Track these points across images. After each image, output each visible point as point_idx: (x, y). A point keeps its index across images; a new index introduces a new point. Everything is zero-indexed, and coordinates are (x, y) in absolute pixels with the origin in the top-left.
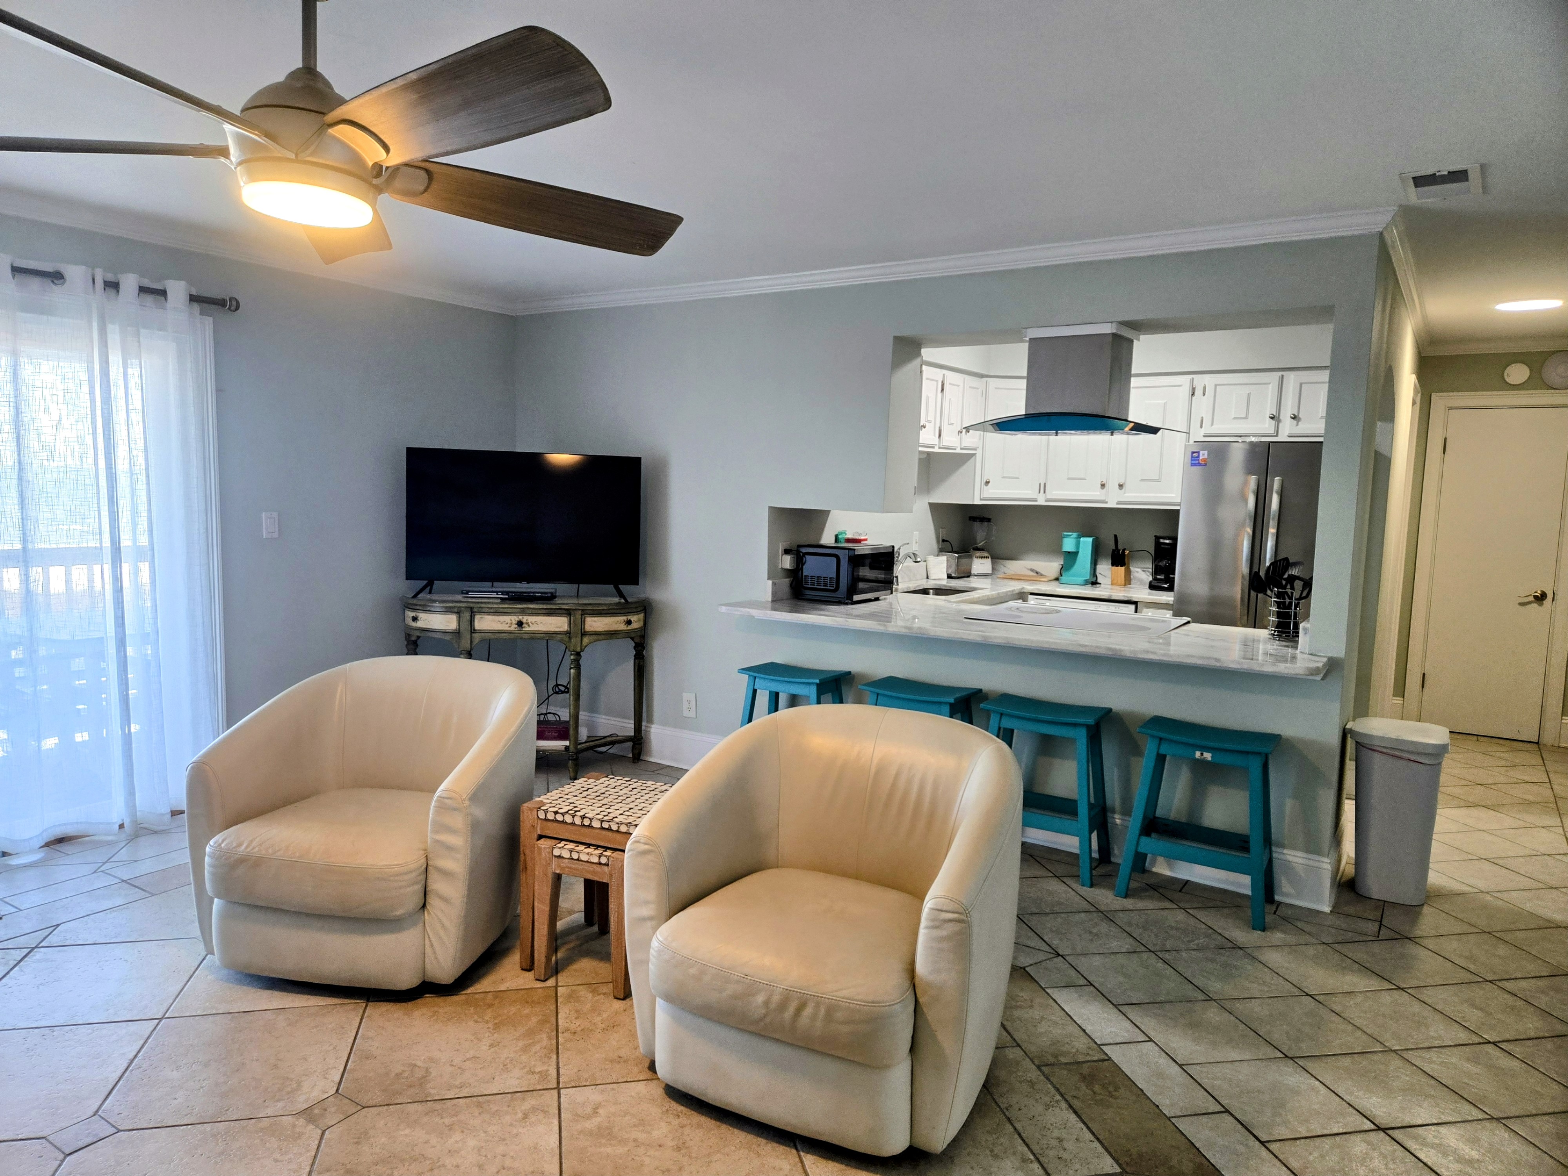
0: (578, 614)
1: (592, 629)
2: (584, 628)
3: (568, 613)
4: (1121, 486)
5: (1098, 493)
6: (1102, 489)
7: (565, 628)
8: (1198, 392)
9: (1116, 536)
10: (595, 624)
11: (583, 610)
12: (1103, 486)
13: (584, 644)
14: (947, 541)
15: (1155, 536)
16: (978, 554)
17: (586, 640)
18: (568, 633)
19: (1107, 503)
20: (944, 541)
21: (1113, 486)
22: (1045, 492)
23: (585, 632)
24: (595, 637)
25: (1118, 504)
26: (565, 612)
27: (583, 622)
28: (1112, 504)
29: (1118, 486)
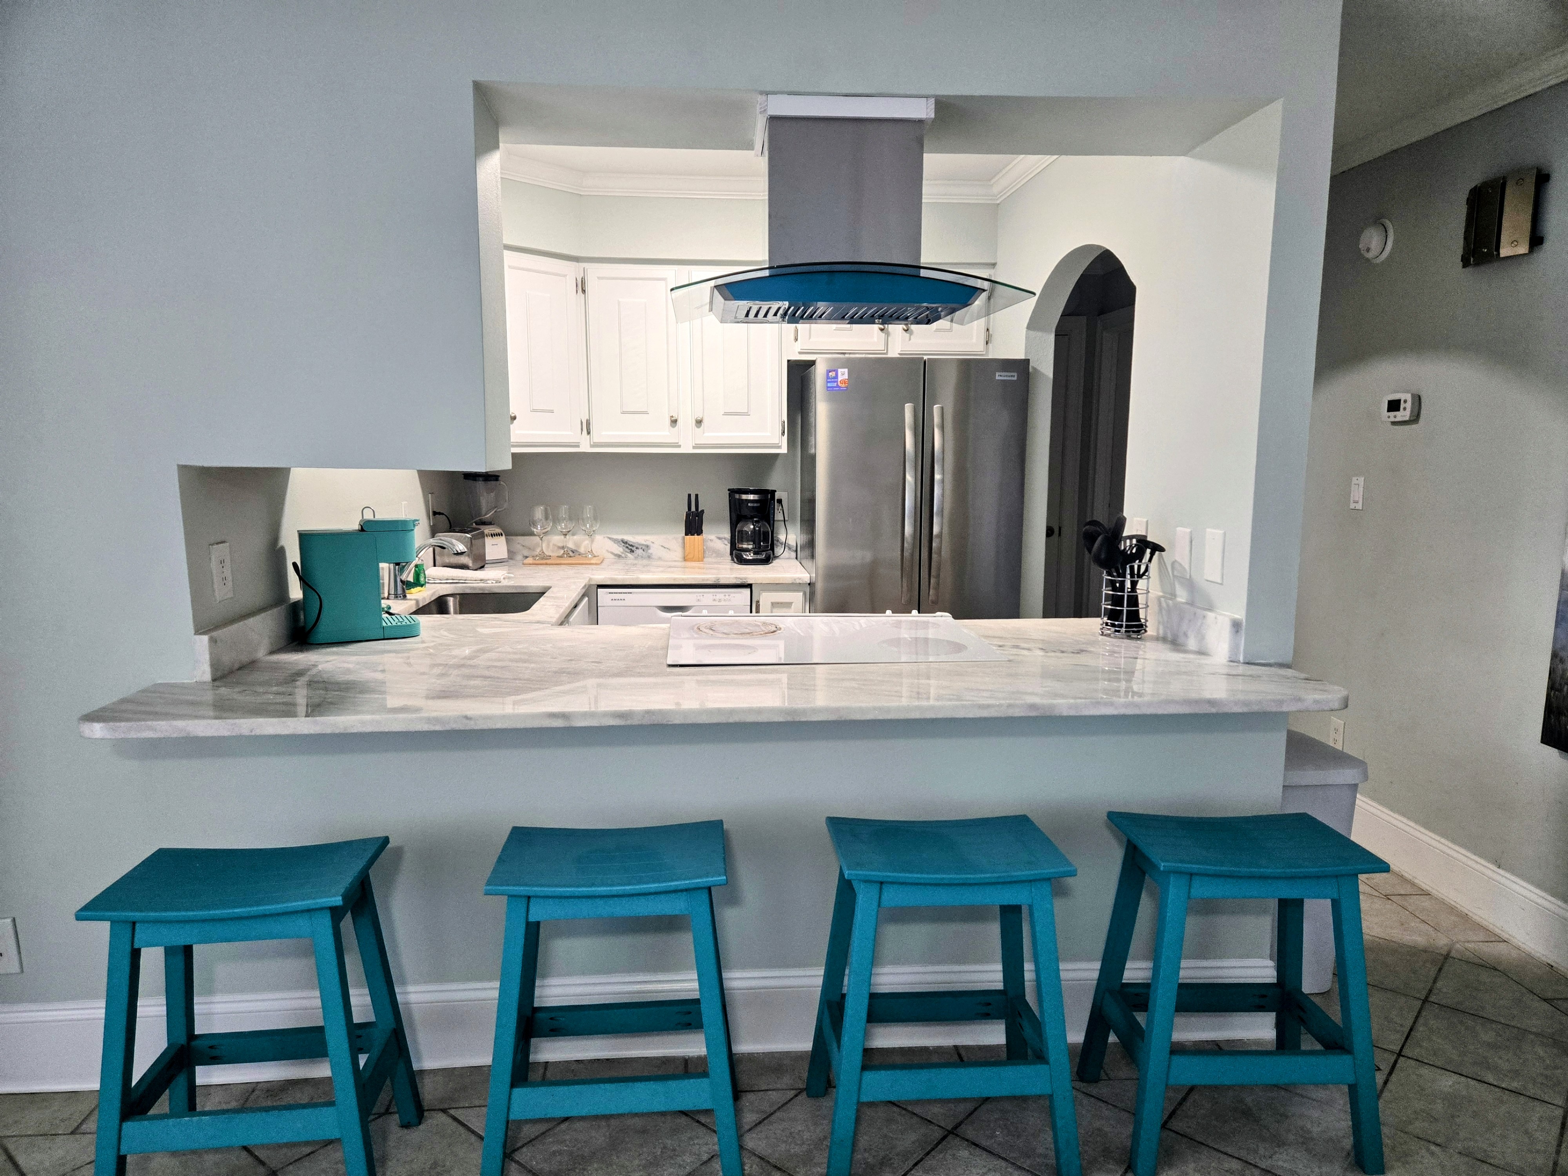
4: (699, 422)
5: (668, 434)
6: (673, 427)
9: (689, 493)
12: (674, 422)
14: (440, 514)
15: (730, 491)
16: (487, 530)
19: (679, 446)
20: (435, 513)
21: (686, 421)
22: (589, 433)
25: (694, 448)
28: (687, 449)
29: (694, 422)
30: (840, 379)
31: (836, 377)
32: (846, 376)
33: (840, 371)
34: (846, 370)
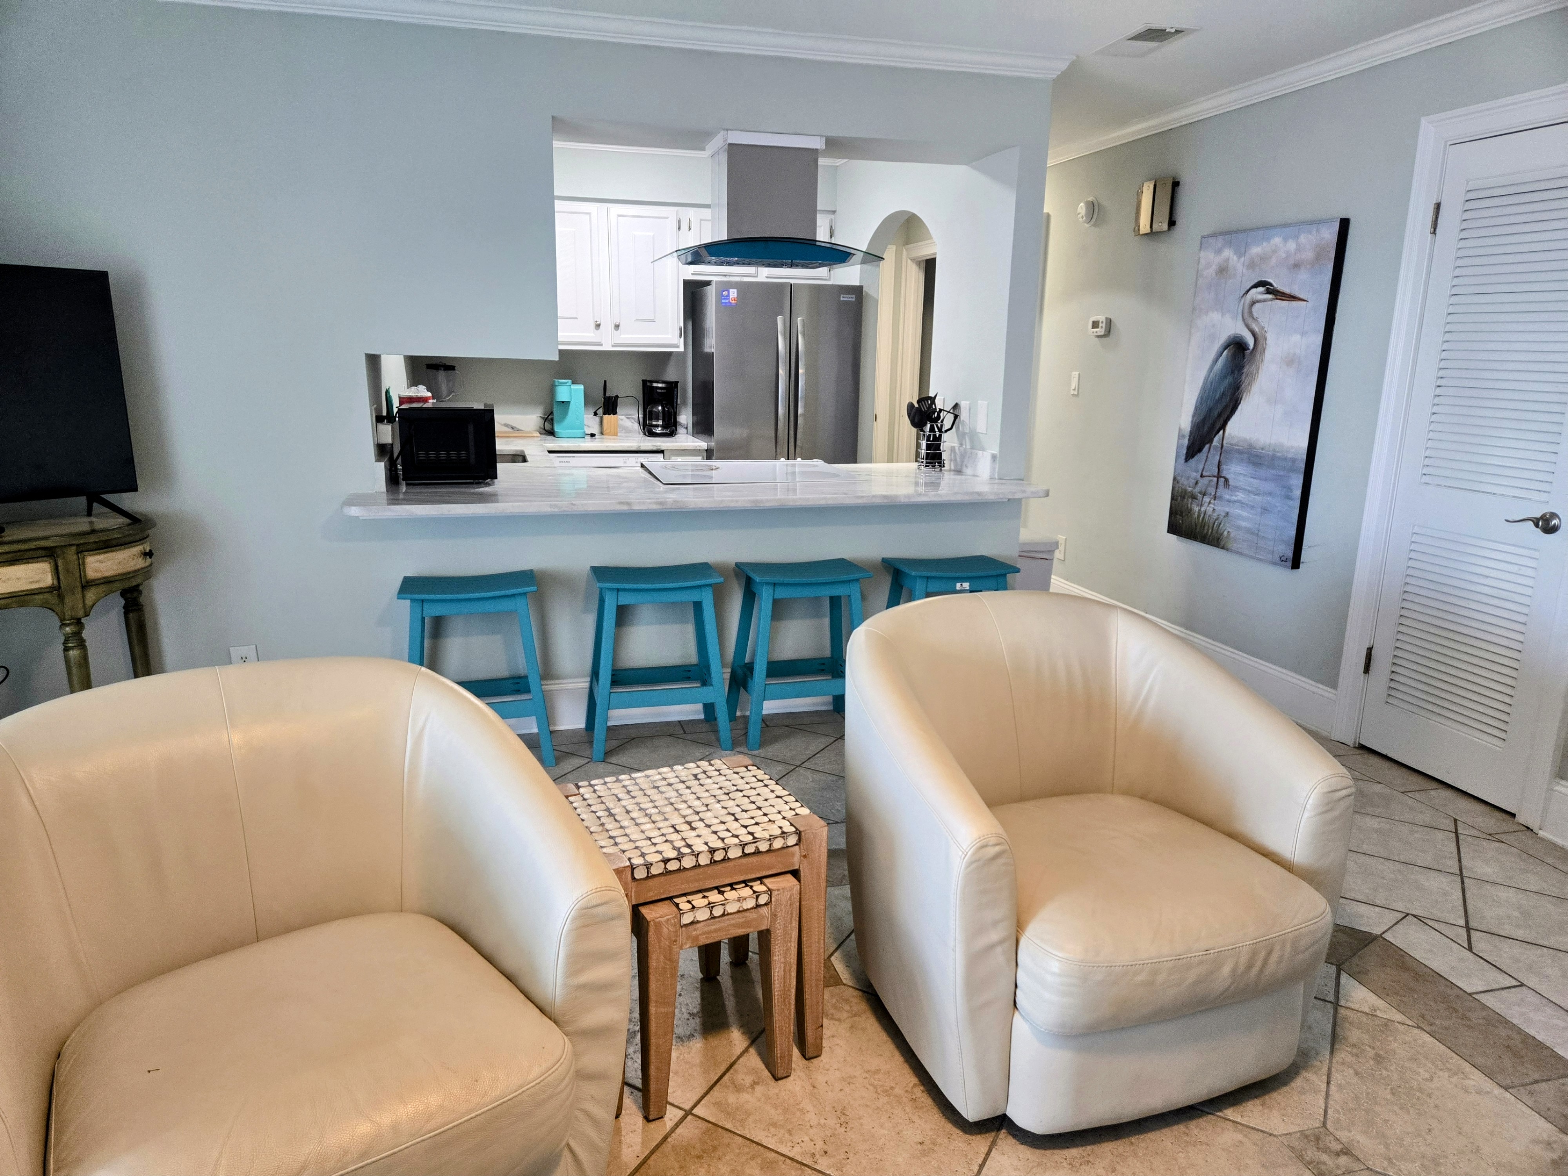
0: (71, 553)
1: (98, 575)
2: (85, 576)
3: (49, 553)
4: (617, 327)
5: (592, 335)
6: (597, 330)
7: (48, 580)
8: (684, 226)
9: (605, 382)
10: (102, 566)
11: (78, 545)
12: (598, 326)
13: (89, 602)
15: (643, 380)
17: (91, 595)
18: (55, 589)
19: (601, 345)
21: (607, 326)
23: (87, 582)
24: (103, 588)
25: (613, 346)
26: (43, 553)
27: (81, 566)
28: (607, 347)
29: (613, 326)
30: (731, 297)
31: (728, 295)
32: (735, 295)
33: (731, 290)
34: (735, 291)
